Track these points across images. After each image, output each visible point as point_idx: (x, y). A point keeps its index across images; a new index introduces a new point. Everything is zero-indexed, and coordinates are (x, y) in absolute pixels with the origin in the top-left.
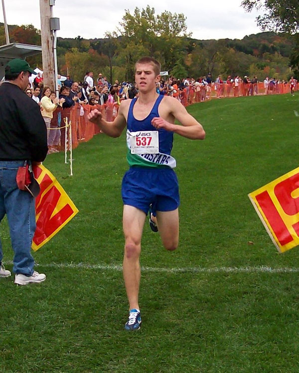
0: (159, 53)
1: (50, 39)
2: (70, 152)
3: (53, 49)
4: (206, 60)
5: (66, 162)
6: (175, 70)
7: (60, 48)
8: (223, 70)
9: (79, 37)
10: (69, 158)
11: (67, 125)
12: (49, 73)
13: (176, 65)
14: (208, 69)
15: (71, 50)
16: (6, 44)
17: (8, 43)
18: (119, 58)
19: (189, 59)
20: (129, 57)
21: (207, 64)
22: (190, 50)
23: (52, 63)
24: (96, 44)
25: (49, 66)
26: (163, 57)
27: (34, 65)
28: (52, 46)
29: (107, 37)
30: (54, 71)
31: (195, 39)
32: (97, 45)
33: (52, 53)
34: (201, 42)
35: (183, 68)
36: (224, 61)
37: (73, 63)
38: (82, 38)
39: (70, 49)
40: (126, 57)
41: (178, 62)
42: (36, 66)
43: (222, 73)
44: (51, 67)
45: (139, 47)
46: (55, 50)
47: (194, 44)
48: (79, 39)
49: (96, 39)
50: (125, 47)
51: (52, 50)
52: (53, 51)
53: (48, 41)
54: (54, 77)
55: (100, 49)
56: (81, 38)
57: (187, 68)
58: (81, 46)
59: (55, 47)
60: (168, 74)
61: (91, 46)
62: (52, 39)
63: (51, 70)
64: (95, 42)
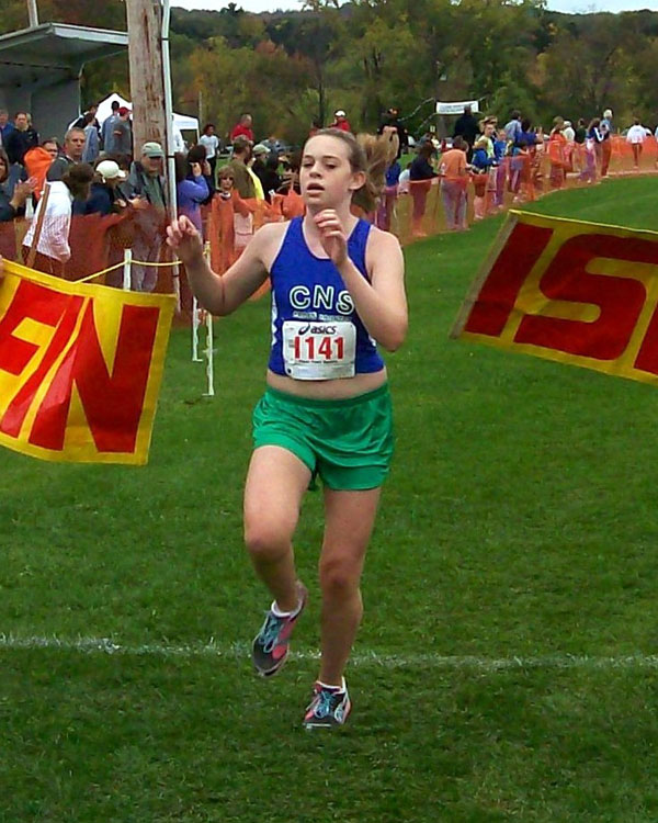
0: (454, 50)
1: (151, 14)
2: (207, 328)
3: (160, 40)
4: (585, 71)
5: (195, 358)
6: (498, 98)
7: (180, 38)
8: (633, 99)
9: (232, 6)
10: (203, 345)
12: (149, 107)
13: (502, 85)
14: (593, 95)
15: (207, 44)
16: (28, 26)
17: (35, 24)
18: (344, 64)
19: (541, 67)
20: (371, 61)
21: (588, 81)
22: (542, 41)
23: (158, 81)
24: (278, 27)
25: (149, 87)
26: (469, 63)
27: (107, 84)
28: (155, 32)
29: (309, 8)
30: (164, 102)
31: (554, 12)
32: (280, 27)
33: (157, 53)
34: (571, 20)
35: (521, 92)
36: (636, 71)
37: (214, 81)
38: (241, 10)
39: (204, 41)
40: (362, 63)
41: (506, 77)
42: (112, 88)
43: (632, 106)
44: (154, 90)
45: (398, 35)
46: (166, 44)
47: (551, 25)
48: (232, 13)
49: (279, 12)
50: (361, 35)
51: (156, 43)
52: (160, 47)
53: (146, 18)
54: (161, 118)
55: (291, 40)
56: (237, 9)
57: (534, 91)
58: (239, 33)
59: (165, 34)
60: (480, 109)
61: (266, 30)
62: (155, 13)
63: (154, 100)
64: (278, 21)
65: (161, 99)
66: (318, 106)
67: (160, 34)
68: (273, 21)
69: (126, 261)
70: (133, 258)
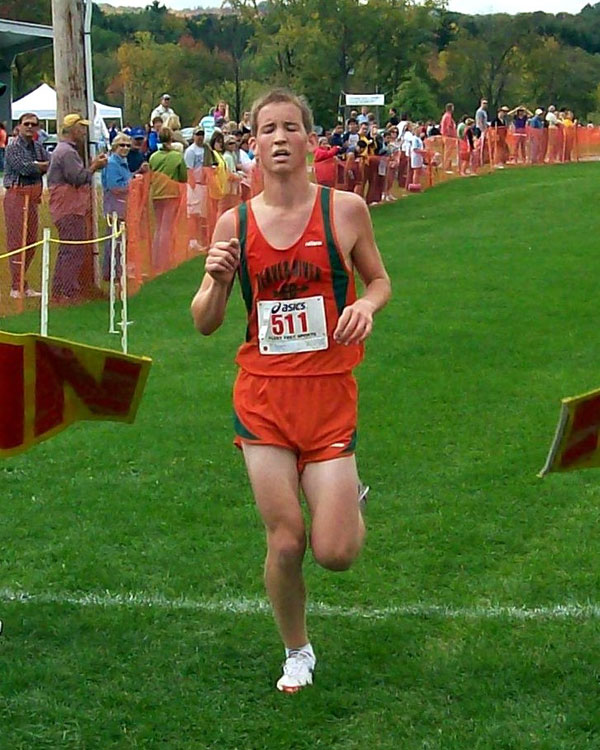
1: (74, 10)
2: (122, 302)
3: (83, 34)
4: (484, 68)
5: (112, 330)
6: (402, 92)
9: (156, 4)
10: (118, 319)
11: (115, 234)
12: (72, 96)
13: (406, 79)
15: (134, 38)
18: (259, 59)
19: (442, 64)
20: (285, 56)
21: (486, 78)
22: (443, 40)
23: (80, 71)
24: (199, 23)
25: (72, 78)
26: (374, 58)
28: (78, 26)
29: (229, 5)
30: (86, 92)
31: (456, 13)
32: (202, 28)
33: (80, 46)
34: (471, 21)
35: (424, 87)
36: (530, 69)
37: (139, 73)
38: (164, 7)
39: (132, 35)
40: (276, 59)
41: (410, 72)
42: (42, 78)
44: (77, 81)
45: (310, 32)
46: (88, 39)
47: (453, 25)
48: (156, 10)
49: (200, 9)
50: (275, 31)
51: (78, 37)
52: (82, 41)
53: (70, 14)
55: (211, 36)
56: (160, 6)
57: (435, 87)
58: (162, 28)
59: (87, 29)
60: (385, 102)
61: (188, 27)
62: (79, 9)
63: (77, 90)
64: (198, 18)
65: (83, 89)
67: (83, 28)
68: (194, 17)
69: (45, 240)
70: (52, 237)
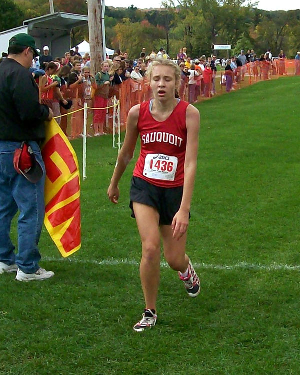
2: (118, 135)
3: (101, 19)
4: (274, 34)
5: (114, 147)
6: (239, 44)
7: (110, 19)
8: (293, 44)
9: (133, 6)
10: (117, 141)
11: (115, 105)
12: (97, 46)
13: (240, 39)
14: (277, 43)
15: (122, 21)
16: (50, 13)
17: (52, 13)
18: (177, 29)
19: (257, 32)
20: (188, 29)
21: (275, 38)
22: (257, 21)
23: (100, 36)
24: (151, 15)
25: (97, 38)
26: (227, 30)
29: (163, 7)
30: (103, 44)
31: (262, 10)
32: (153, 17)
33: (100, 24)
34: (268, 13)
35: (248, 42)
36: (294, 34)
38: (136, 8)
39: (121, 20)
40: (184, 29)
41: (242, 36)
42: (84, 38)
44: (99, 39)
45: (199, 19)
46: (103, 21)
47: (261, 15)
48: (133, 9)
49: (151, 9)
50: (184, 18)
51: (100, 21)
53: (96, 10)
54: (101, 51)
55: (156, 20)
56: (134, 7)
57: (252, 41)
58: (135, 17)
59: (103, 17)
60: (231, 48)
61: (146, 16)
62: (99, 8)
63: (98, 43)
64: (151, 12)
65: (101, 43)
66: (167, 46)
67: (101, 17)
68: (149, 12)
69: (85, 108)
70: (88, 107)
